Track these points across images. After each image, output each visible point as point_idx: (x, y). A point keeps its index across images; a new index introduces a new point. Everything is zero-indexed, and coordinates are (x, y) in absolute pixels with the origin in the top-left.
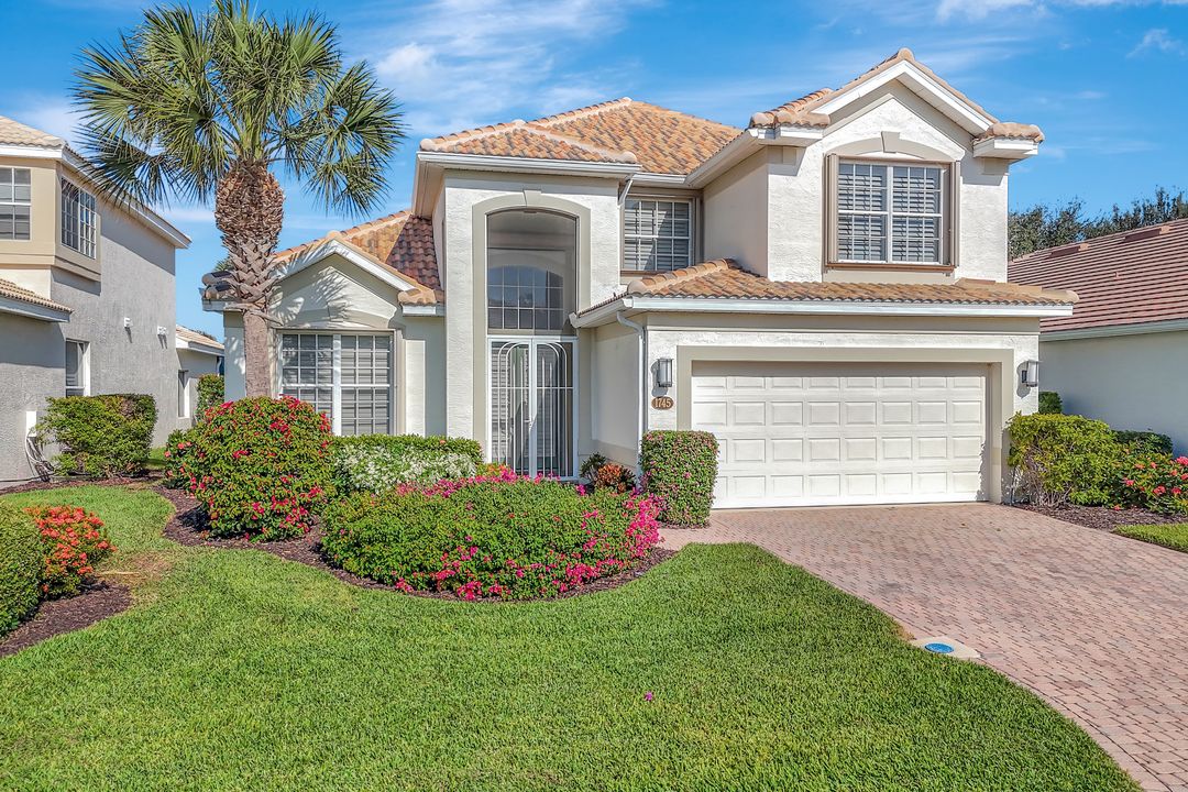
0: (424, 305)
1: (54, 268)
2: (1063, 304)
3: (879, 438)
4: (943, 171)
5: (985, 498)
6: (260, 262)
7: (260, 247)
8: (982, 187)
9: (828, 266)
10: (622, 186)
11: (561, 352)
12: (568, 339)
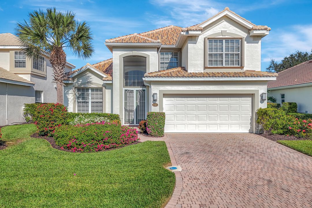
0: (109, 81)
1: (31, 74)
2: (273, 77)
3: (218, 115)
4: (240, 40)
5: (251, 132)
6: (60, 71)
7: (59, 68)
8: (253, 44)
9: (205, 68)
10: (158, 49)
11: (142, 92)
12: (144, 89)
